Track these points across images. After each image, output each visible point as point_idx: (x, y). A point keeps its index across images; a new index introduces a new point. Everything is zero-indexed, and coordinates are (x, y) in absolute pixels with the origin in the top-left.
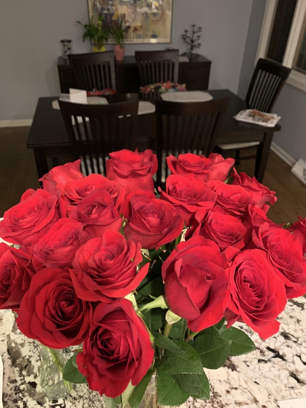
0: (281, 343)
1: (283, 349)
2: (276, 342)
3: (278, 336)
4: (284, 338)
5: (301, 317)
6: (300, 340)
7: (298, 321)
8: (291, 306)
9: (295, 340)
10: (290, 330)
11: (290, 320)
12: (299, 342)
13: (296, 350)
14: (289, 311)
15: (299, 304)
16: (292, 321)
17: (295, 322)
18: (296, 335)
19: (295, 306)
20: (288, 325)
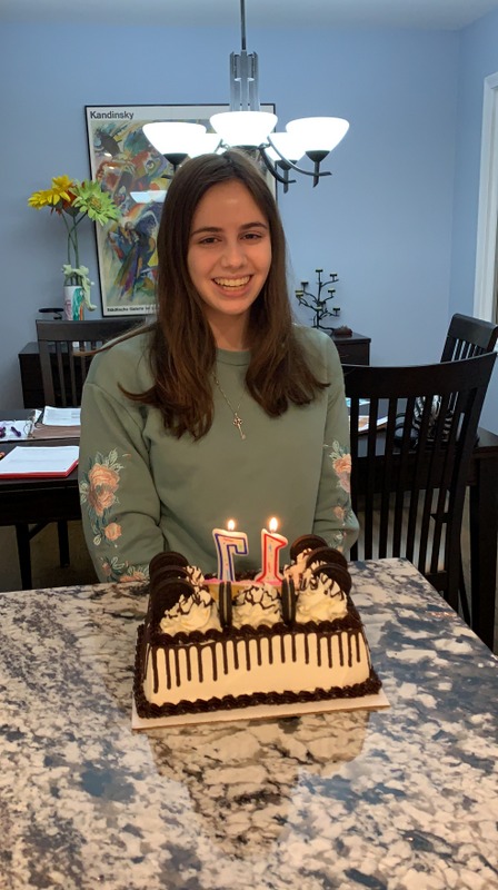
0: (398, 860)
1: (401, 876)
2: (384, 856)
3: (394, 841)
4: (409, 846)
5: (482, 792)
6: (462, 851)
7: (468, 803)
8: (453, 765)
9: (446, 850)
10: (434, 825)
11: (441, 801)
12: (459, 857)
13: (445, 877)
14: (445, 778)
15: (478, 760)
16: (448, 803)
17: (455, 805)
18: (452, 838)
19: (465, 767)
20: (433, 814)
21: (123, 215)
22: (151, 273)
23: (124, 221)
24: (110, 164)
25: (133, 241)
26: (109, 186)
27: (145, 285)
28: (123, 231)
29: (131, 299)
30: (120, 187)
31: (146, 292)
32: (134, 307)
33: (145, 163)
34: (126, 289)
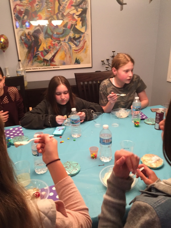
21: (27, 29)
22: (40, 54)
23: (27, 31)
24: (19, 5)
25: (31, 40)
26: (19, 16)
27: (38, 59)
28: (27, 36)
29: (32, 65)
30: (24, 16)
31: (38, 62)
32: (34, 68)
33: (35, 5)
34: (30, 61)
